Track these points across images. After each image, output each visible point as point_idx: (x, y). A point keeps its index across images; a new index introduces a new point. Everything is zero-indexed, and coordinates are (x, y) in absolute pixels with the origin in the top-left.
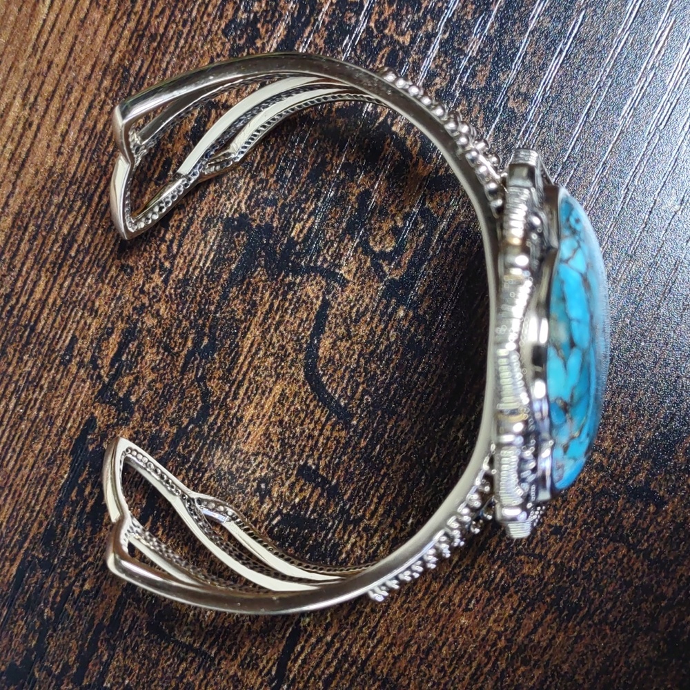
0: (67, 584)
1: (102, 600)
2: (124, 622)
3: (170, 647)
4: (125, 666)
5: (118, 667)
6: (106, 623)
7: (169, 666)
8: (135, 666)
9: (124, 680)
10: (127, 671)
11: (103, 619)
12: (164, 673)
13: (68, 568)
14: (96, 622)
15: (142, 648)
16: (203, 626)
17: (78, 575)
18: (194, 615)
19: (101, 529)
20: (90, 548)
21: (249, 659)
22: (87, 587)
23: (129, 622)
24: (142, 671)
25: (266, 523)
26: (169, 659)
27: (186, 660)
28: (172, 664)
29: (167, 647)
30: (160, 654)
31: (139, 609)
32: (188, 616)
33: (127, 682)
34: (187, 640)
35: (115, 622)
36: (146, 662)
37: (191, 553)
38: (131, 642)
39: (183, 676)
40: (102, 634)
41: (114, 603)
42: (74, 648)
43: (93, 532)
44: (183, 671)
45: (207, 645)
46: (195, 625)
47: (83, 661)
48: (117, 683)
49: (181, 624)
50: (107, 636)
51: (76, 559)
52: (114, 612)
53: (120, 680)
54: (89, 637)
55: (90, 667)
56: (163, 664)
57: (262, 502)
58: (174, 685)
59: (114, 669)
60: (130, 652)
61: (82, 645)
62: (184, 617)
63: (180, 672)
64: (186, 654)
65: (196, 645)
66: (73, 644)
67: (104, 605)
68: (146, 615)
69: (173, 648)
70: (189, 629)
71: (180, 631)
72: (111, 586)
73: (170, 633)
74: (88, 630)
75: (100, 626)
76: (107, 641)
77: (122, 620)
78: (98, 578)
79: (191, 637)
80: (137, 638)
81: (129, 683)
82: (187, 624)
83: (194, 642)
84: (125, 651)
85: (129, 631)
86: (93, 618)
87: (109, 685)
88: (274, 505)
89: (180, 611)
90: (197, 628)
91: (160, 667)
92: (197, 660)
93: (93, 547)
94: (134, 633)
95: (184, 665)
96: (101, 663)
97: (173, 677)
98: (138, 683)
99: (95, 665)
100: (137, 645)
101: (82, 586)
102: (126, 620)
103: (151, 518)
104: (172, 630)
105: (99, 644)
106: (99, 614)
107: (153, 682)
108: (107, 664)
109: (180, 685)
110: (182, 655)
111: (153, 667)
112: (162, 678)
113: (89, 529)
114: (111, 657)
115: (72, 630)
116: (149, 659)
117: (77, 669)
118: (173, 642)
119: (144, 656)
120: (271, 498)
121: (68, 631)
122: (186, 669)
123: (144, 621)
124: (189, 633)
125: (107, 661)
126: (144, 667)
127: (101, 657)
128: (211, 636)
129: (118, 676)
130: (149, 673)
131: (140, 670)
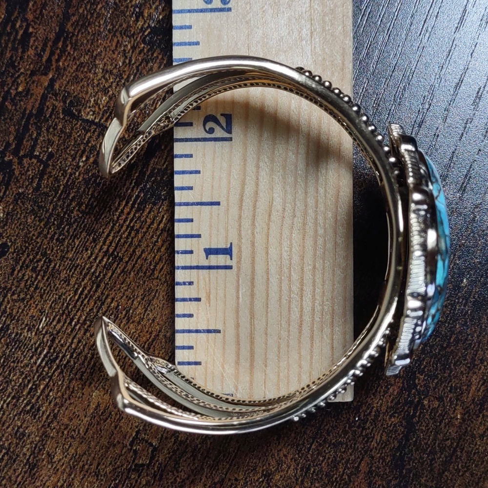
0: (6, 89)
1: (31, 98)
2: (47, 110)
3: (79, 124)
4: (48, 139)
5: (44, 140)
6: (34, 112)
7: (78, 136)
8: (56, 139)
9: (48, 148)
10: (50, 143)
11: (32, 109)
12: (76, 141)
13: (7, 78)
14: (28, 112)
15: (60, 126)
16: (101, 107)
17: (14, 82)
18: (95, 100)
19: (28, 50)
20: (21, 63)
21: (132, 126)
22: (20, 89)
23: (50, 110)
24: (61, 142)
25: (141, 34)
26: (78, 131)
27: (90, 131)
28: (80, 134)
29: (77, 124)
30: (72, 129)
31: (56, 100)
32: (90, 102)
33: (50, 150)
34: (90, 117)
35: (41, 111)
36: (63, 135)
37: (91, 60)
38: (52, 123)
39: (89, 142)
40: (32, 120)
41: (39, 98)
42: (13, 131)
43: (23, 52)
44: (88, 139)
45: (104, 119)
46: (95, 107)
47: (19, 139)
48: (44, 151)
49: (86, 108)
50: (35, 121)
51: (12, 71)
52: (40, 104)
53: (46, 149)
54: (23, 123)
55: (25, 142)
56: (75, 135)
57: (137, 20)
58: (82, 148)
59: (41, 142)
60: (51, 130)
61: (19, 128)
62: (87, 102)
63: (86, 139)
64: (90, 127)
65: (97, 120)
66: (12, 129)
67: (32, 100)
68: (62, 104)
69: (81, 124)
70: (91, 110)
71: (85, 112)
72: (37, 87)
73: (78, 114)
74: (23, 118)
75: (31, 115)
76: (35, 124)
77: (46, 109)
78: (27, 83)
79: (93, 115)
80: (56, 120)
81: (51, 151)
82: (90, 107)
83: (95, 118)
84: (48, 130)
85: (50, 116)
86: (25, 109)
87: (38, 154)
88: (145, 22)
89: (85, 99)
90: (97, 109)
91: (72, 138)
92: (97, 130)
93: (23, 62)
94: (53, 117)
95: (89, 134)
96: (32, 139)
97: (82, 143)
98: (58, 150)
99: (28, 141)
100: (56, 125)
101: (17, 89)
102: (48, 108)
103: (62, 39)
104: (80, 111)
105: (30, 127)
106: (29, 107)
107: (68, 148)
108: (37, 139)
109: (87, 148)
110: (87, 128)
111: (68, 138)
112: (74, 144)
113: (20, 51)
114: (39, 135)
115: (11, 119)
116: (65, 133)
117: (16, 145)
118: (81, 120)
119: (61, 131)
120: (143, 18)
121: (8, 120)
122: (91, 137)
123: (61, 108)
124: (91, 113)
125: (36, 138)
126: (62, 139)
127: (31, 135)
128: (107, 112)
129: (44, 147)
130: (65, 142)
131: (59, 141)
